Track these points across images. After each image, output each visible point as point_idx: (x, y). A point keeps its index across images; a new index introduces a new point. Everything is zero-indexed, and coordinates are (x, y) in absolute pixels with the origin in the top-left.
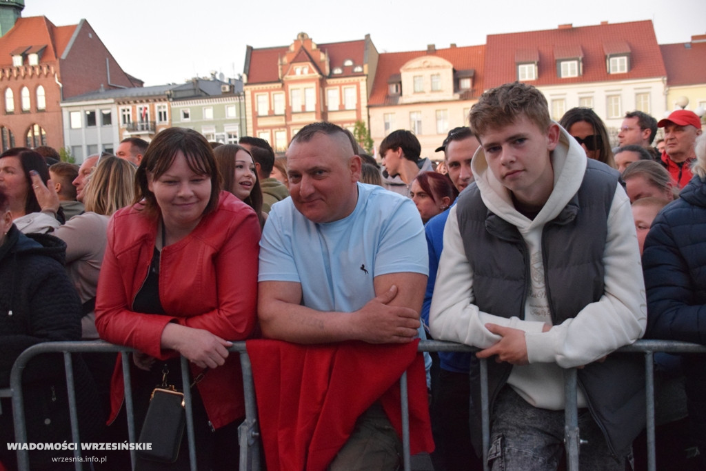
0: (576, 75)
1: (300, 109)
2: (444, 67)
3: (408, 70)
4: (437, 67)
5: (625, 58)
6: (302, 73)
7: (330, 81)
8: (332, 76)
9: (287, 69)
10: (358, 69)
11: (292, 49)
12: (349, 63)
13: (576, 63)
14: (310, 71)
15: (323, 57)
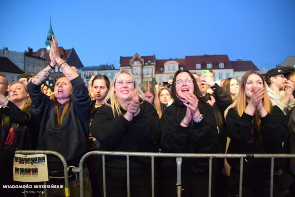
0: (211, 68)
1: (136, 74)
2: (176, 64)
3: (166, 64)
4: (174, 64)
5: (223, 64)
6: (137, 64)
7: (144, 66)
8: (145, 65)
9: (132, 63)
10: (152, 63)
11: (134, 57)
12: (149, 62)
13: (211, 64)
14: (139, 64)
15: (142, 60)
